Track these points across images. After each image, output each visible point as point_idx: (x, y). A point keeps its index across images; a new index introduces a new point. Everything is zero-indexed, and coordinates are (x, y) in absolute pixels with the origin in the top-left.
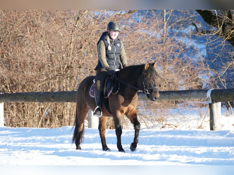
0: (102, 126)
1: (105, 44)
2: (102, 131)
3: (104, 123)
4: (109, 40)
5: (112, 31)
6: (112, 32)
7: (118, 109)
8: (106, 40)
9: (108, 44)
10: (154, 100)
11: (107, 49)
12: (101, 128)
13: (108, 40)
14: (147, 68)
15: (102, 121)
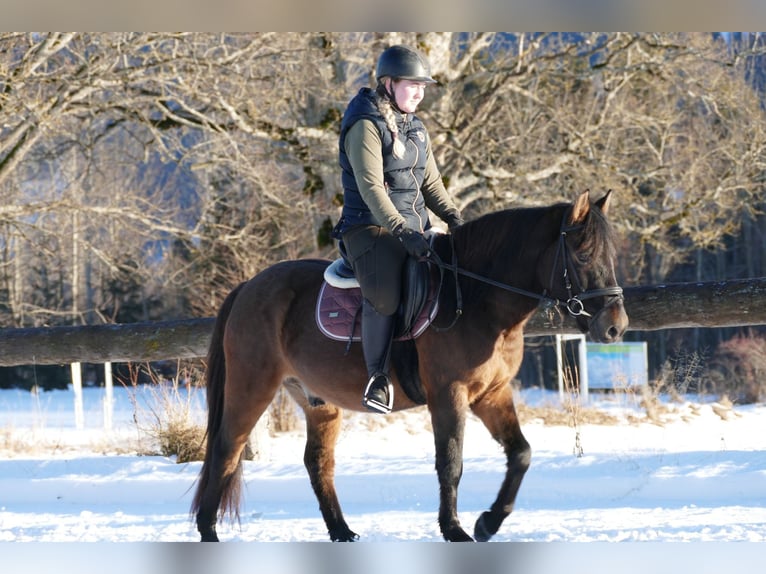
0: (324, 451)
1: (380, 134)
2: (324, 469)
3: (330, 438)
4: (394, 117)
5: (403, 83)
6: (405, 86)
7: (461, 378)
8: (382, 118)
9: (392, 133)
10: (605, 340)
11: (387, 151)
12: (321, 460)
13: (387, 117)
14: (580, 215)
15: (323, 433)
